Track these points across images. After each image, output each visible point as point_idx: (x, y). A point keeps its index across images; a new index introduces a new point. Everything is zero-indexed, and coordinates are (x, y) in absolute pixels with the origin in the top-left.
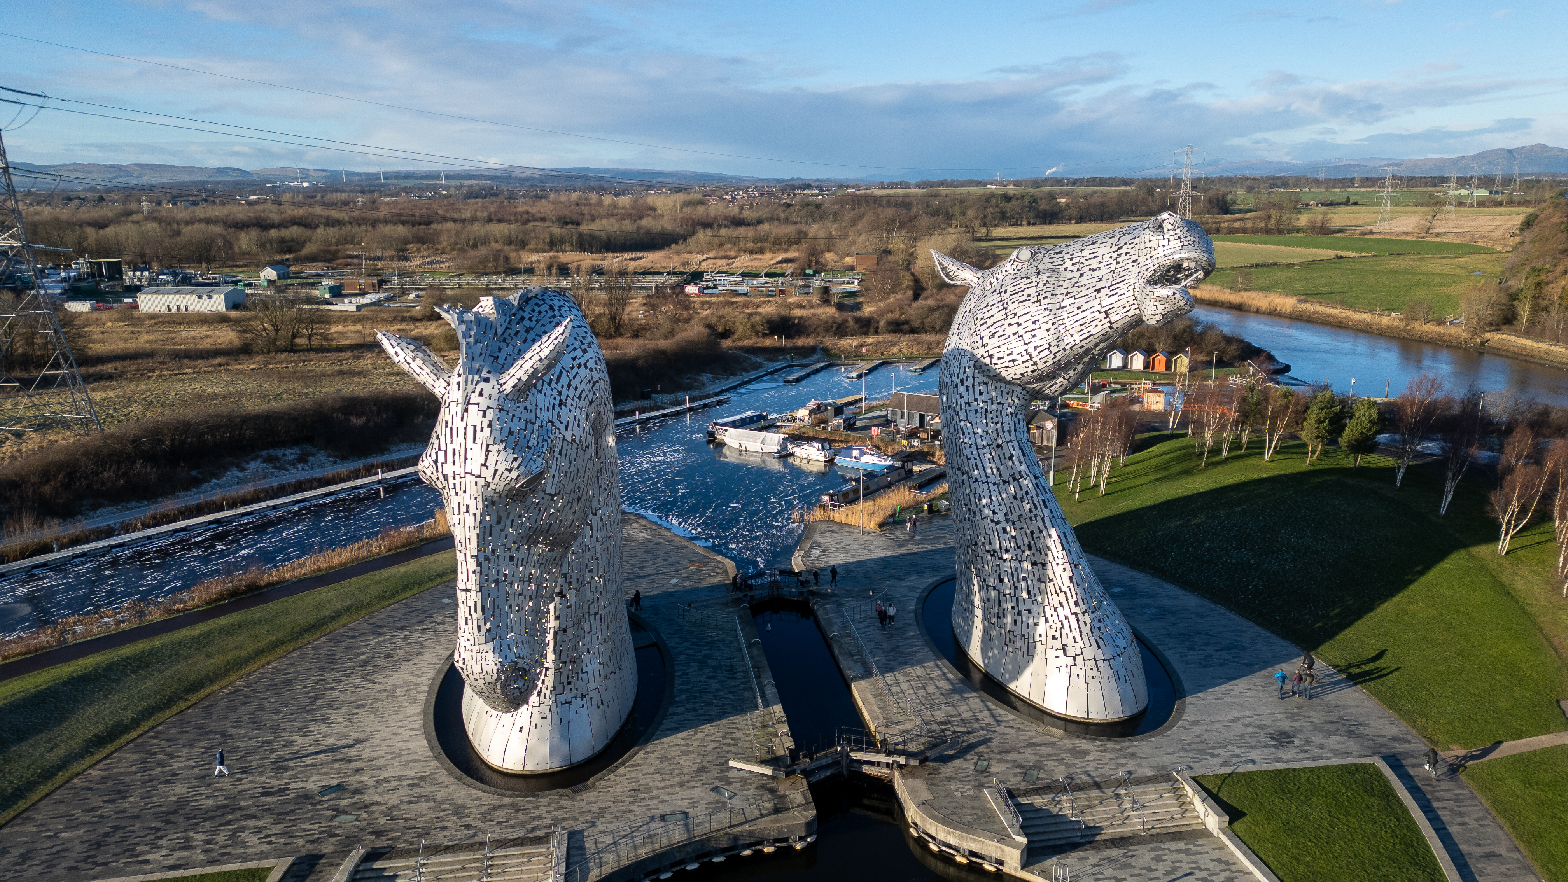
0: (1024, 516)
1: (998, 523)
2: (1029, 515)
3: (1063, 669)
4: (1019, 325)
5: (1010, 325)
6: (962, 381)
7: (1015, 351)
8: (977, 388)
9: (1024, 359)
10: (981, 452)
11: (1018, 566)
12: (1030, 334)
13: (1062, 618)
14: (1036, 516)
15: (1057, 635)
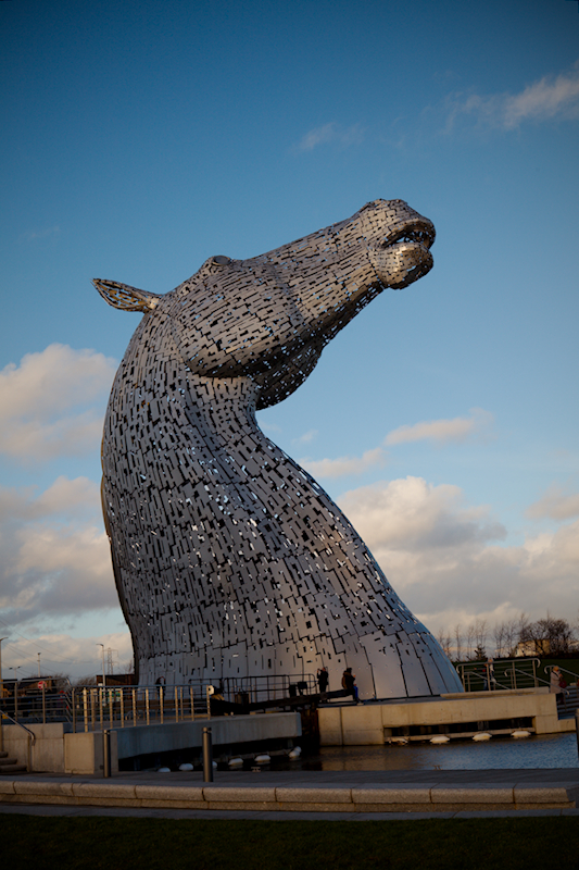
2: (298, 501)
3: (388, 650)
4: (248, 305)
5: (235, 308)
6: (173, 387)
7: (250, 330)
8: (193, 391)
9: (263, 335)
11: (296, 562)
12: (265, 311)
15: (367, 619)
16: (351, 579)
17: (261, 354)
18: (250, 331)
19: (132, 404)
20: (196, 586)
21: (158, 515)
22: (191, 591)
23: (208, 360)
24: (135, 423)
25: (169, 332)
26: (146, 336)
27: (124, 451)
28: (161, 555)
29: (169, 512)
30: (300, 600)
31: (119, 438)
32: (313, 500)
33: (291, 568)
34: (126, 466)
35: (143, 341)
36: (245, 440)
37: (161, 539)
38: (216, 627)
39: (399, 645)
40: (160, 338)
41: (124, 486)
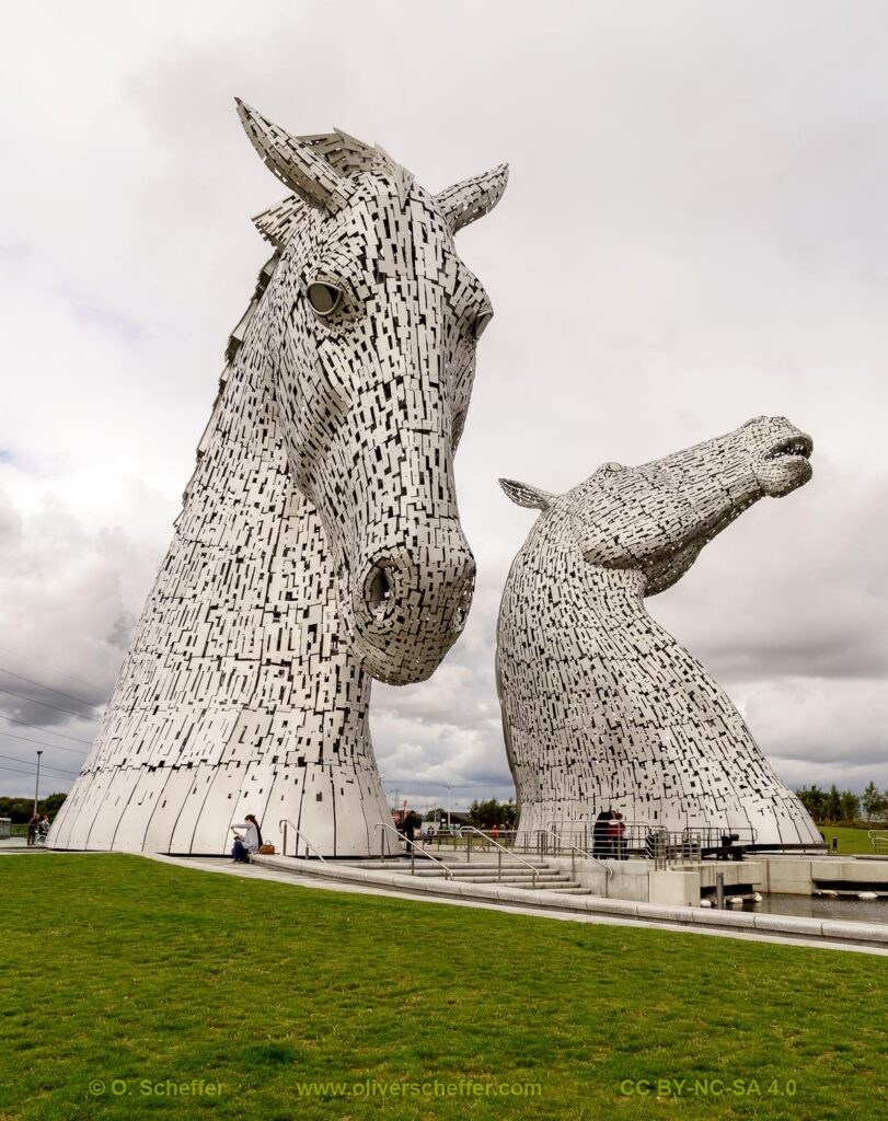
0: (678, 680)
1: (646, 694)
3: (766, 811)
6: (573, 575)
7: (645, 528)
9: (657, 533)
12: (658, 512)
13: (744, 767)
14: (694, 675)
15: (745, 783)
16: (730, 748)
17: (654, 549)
19: (533, 589)
20: (588, 744)
21: (555, 682)
22: (582, 749)
23: (605, 552)
24: (536, 604)
25: (569, 527)
26: (545, 531)
27: (524, 627)
28: (555, 717)
29: (566, 681)
30: (685, 763)
31: (519, 616)
32: (697, 678)
34: (525, 640)
35: (544, 534)
36: (637, 623)
37: (556, 703)
38: (605, 779)
39: (775, 807)
40: (559, 533)
41: (521, 657)
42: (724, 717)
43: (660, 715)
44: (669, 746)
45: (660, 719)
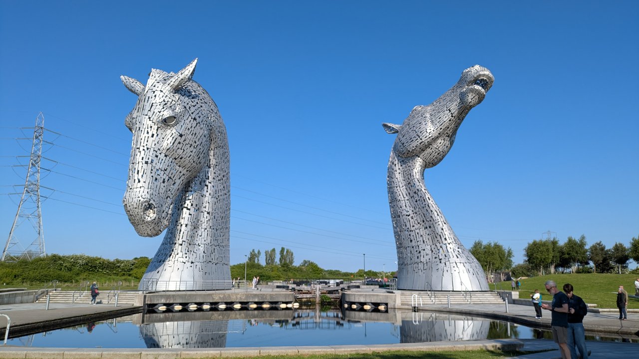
1: (409, 215)
6: (393, 164)
10: (401, 189)
13: (439, 248)
15: (437, 256)
16: (435, 238)
17: (416, 146)
18: (412, 137)
23: (401, 151)
30: (417, 247)
32: (427, 206)
33: (416, 234)
36: (411, 182)
42: (434, 224)
43: (412, 225)
44: (413, 240)
45: (412, 227)
